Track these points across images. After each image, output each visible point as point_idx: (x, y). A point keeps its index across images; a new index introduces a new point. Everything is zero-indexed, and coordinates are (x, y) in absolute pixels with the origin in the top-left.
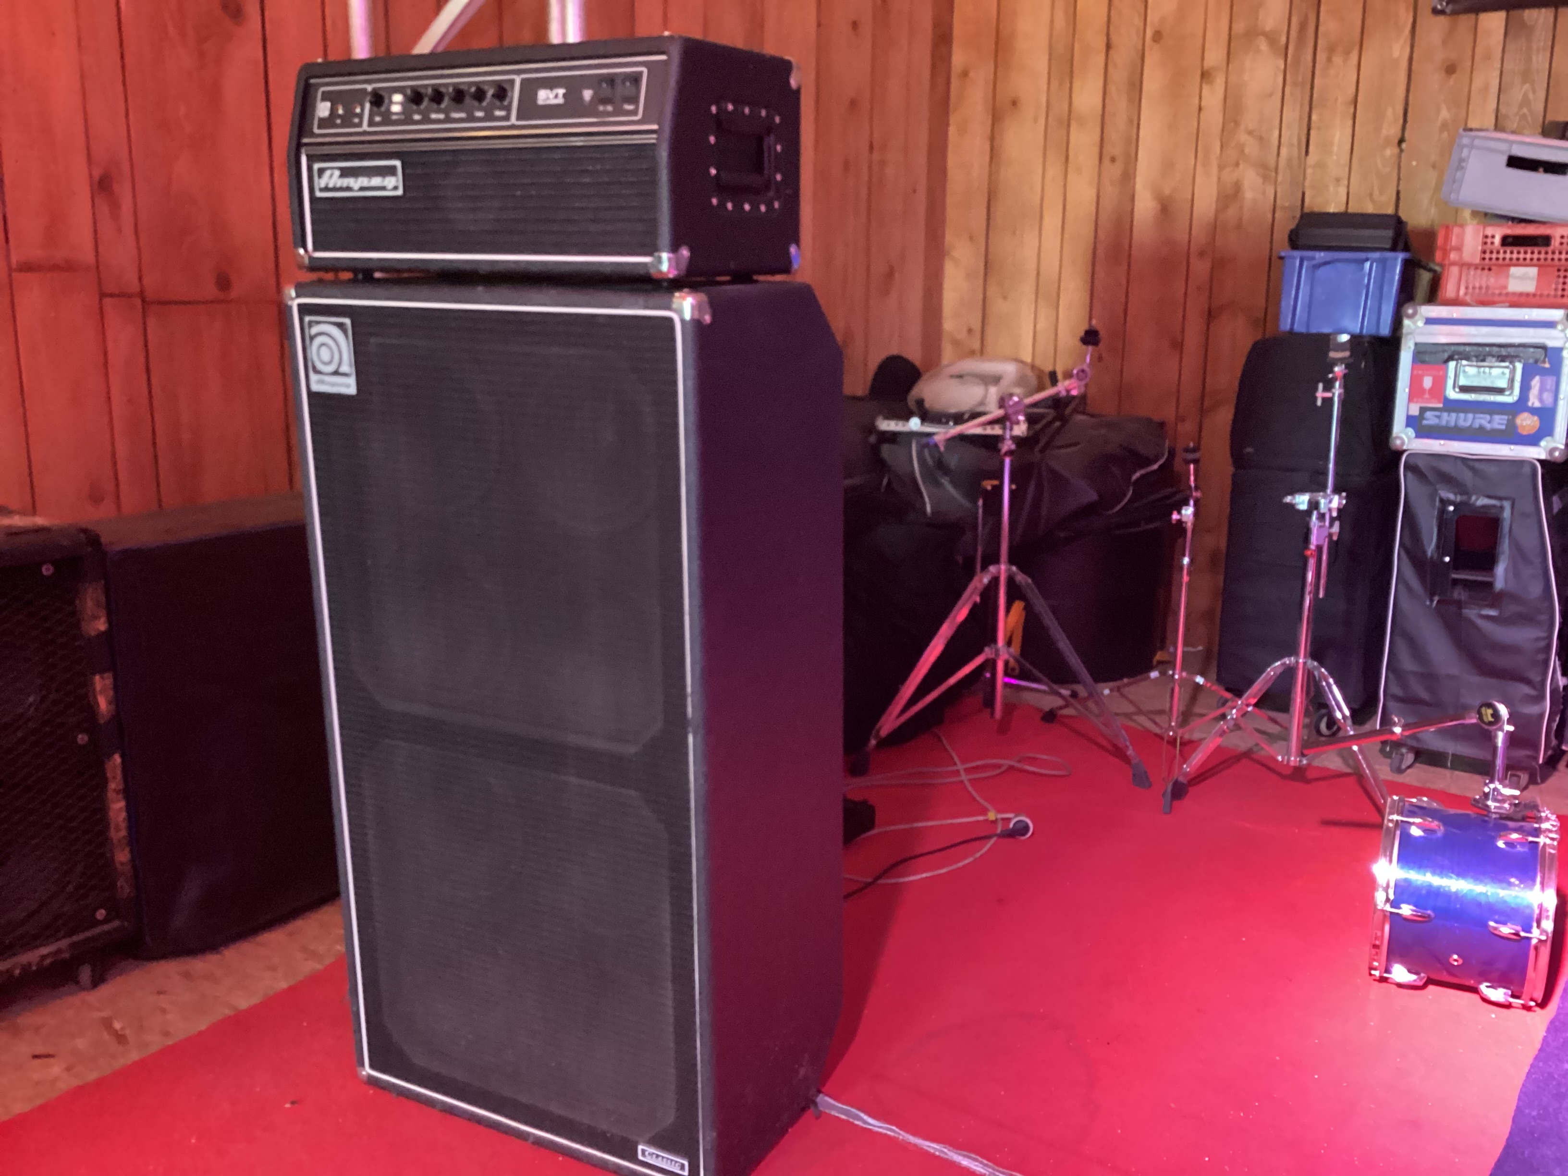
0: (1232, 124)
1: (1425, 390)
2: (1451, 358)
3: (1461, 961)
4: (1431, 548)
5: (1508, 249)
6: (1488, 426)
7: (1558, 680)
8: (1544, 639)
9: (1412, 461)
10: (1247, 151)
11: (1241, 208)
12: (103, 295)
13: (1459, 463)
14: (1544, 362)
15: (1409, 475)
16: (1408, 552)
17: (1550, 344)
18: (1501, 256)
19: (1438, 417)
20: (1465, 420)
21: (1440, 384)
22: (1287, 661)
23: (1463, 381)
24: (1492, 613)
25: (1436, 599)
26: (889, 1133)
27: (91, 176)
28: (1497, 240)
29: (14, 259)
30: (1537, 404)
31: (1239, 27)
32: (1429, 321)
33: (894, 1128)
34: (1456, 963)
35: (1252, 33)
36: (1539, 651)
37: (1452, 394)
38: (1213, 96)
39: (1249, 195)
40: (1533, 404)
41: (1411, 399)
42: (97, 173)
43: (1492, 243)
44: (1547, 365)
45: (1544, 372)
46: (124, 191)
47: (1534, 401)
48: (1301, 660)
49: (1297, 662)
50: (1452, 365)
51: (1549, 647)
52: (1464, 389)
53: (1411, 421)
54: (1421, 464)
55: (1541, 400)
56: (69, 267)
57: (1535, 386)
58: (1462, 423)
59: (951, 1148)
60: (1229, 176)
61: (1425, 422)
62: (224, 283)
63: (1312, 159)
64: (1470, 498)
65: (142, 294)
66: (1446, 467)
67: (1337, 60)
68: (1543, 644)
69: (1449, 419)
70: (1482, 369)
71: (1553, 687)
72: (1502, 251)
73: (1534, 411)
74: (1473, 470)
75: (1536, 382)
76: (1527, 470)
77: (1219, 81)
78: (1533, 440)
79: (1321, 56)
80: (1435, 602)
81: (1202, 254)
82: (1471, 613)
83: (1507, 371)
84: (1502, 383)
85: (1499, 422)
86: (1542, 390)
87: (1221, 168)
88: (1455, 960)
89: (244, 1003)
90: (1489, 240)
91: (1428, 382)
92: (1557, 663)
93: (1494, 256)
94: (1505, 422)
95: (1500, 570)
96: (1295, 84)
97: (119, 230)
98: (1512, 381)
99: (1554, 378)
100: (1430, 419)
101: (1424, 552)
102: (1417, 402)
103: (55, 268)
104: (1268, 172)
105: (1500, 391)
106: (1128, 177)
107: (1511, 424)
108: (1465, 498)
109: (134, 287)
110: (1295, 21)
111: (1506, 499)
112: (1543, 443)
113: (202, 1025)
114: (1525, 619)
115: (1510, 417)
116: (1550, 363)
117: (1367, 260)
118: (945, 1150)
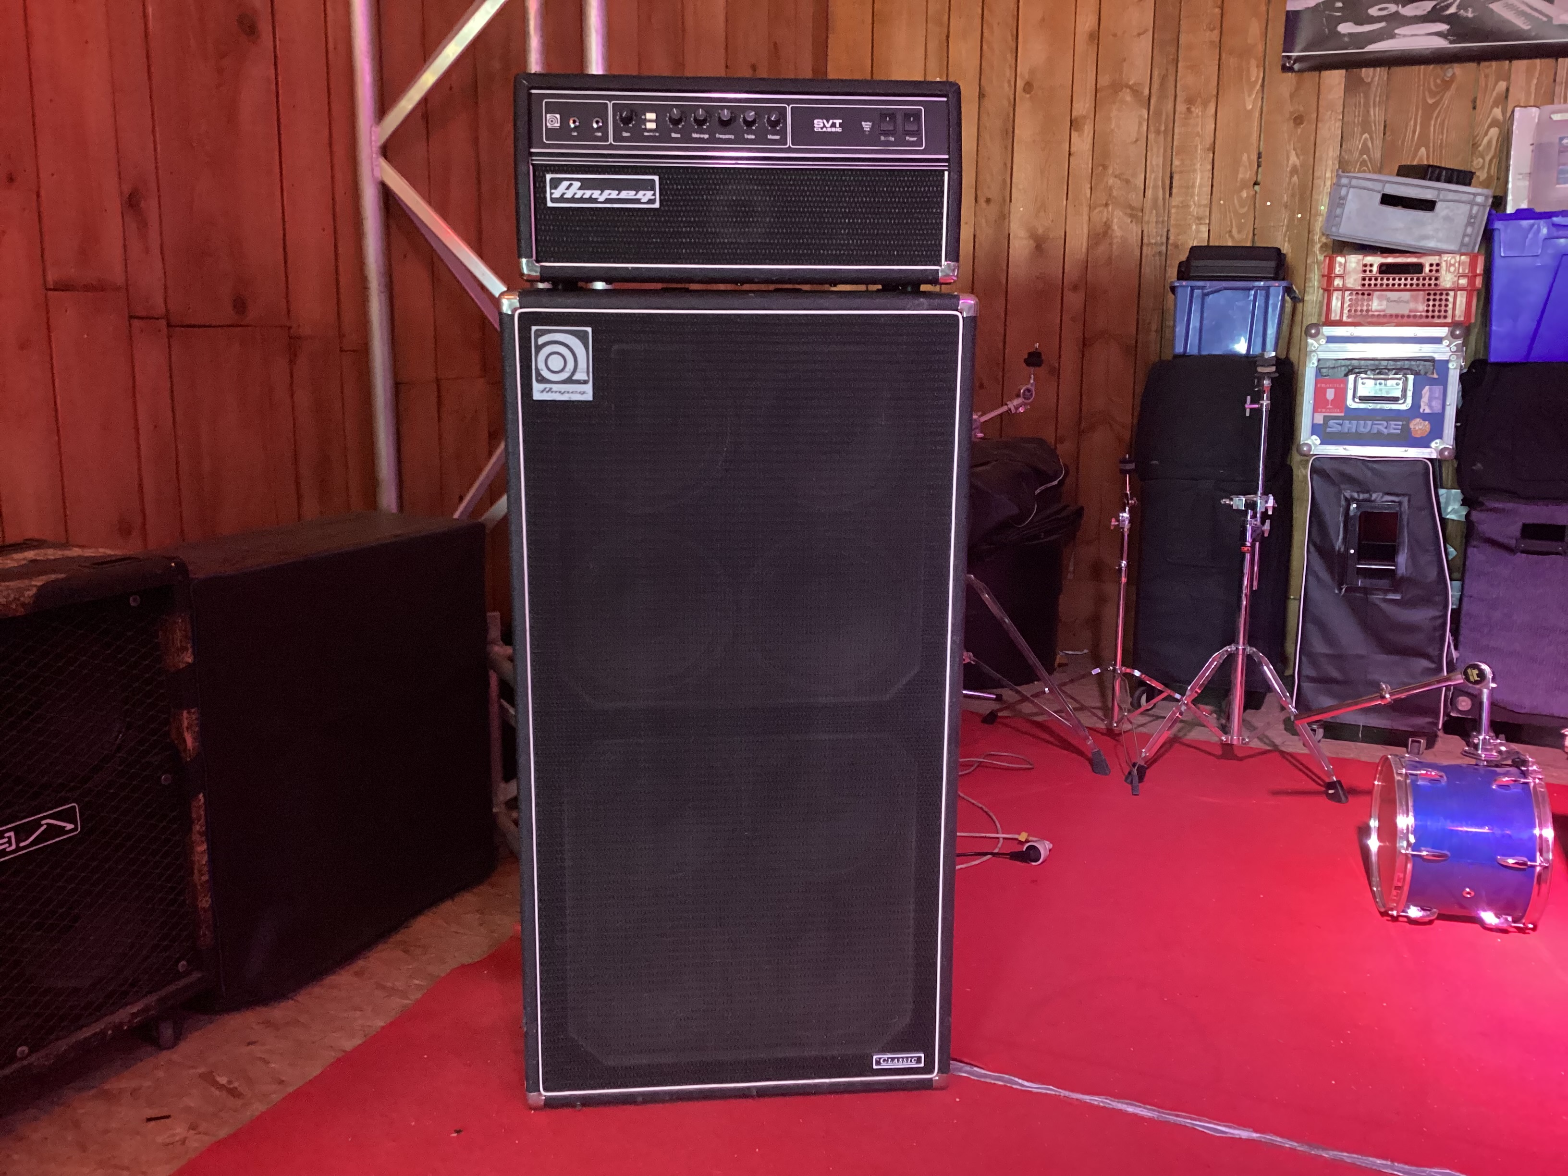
0: (1101, 168)
1: (1328, 400)
2: (1351, 372)
3: (1473, 894)
4: (1339, 544)
5: (1385, 276)
6: (1385, 431)
7: (1452, 654)
8: (1440, 617)
9: (1317, 464)
10: (1115, 193)
11: (1111, 244)
12: (131, 317)
13: (1359, 463)
14: (1433, 373)
15: (1315, 476)
16: (1315, 545)
17: (1437, 357)
18: (1379, 282)
19: (1341, 425)
20: (1364, 427)
21: (1341, 395)
22: (1228, 648)
23: (1362, 392)
24: (1398, 597)
25: (1344, 587)
26: (1049, 1092)
27: (121, 193)
28: (1375, 269)
29: (50, 278)
30: (1427, 411)
31: (1104, 81)
32: (1331, 340)
33: (1051, 1087)
34: (1469, 896)
35: (1117, 87)
36: (1435, 629)
37: (1351, 403)
38: (1082, 143)
39: (1117, 231)
40: (1424, 410)
41: (1315, 411)
42: (127, 188)
43: (1371, 271)
44: (1435, 376)
45: (1433, 382)
46: (150, 207)
47: (1425, 408)
48: (1241, 647)
49: (1237, 649)
50: (1351, 378)
51: (1445, 623)
52: (1363, 399)
53: (1315, 429)
54: (1327, 467)
55: (1430, 407)
56: (99, 287)
57: (1425, 394)
58: (1362, 430)
59: (1113, 1099)
60: (1101, 215)
61: (1329, 430)
62: (240, 305)
63: (1176, 200)
64: (1371, 496)
65: (167, 316)
66: (1348, 469)
67: (1197, 110)
68: (1439, 621)
69: (1350, 426)
70: (1379, 381)
71: (1449, 659)
72: (1379, 278)
73: (1425, 417)
74: (1372, 470)
75: (1426, 391)
76: (1420, 468)
77: (1088, 129)
78: (1424, 443)
79: (1181, 107)
80: (1344, 590)
81: (1075, 288)
82: (1377, 597)
83: (1401, 382)
84: (1397, 393)
85: (1395, 428)
86: (1431, 399)
87: (1091, 208)
88: (1468, 893)
89: (349, 1044)
90: (1368, 268)
91: (1330, 394)
92: (1451, 638)
93: (1373, 282)
94: (1400, 427)
95: (1402, 558)
96: (1158, 132)
97: (147, 251)
98: (1404, 391)
99: (1442, 387)
100: (1334, 427)
101: (1333, 547)
102: (1321, 412)
103: (87, 288)
104: (1136, 214)
105: (1395, 400)
106: (1003, 217)
107: (1406, 429)
108: (1366, 496)
109: (161, 310)
110: (1156, 73)
111: (1404, 495)
112: (1433, 445)
113: (314, 1070)
114: (1425, 601)
115: (1404, 423)
116: (1438, 374)
117: (1250, 289)
118: (1108, 1101)
